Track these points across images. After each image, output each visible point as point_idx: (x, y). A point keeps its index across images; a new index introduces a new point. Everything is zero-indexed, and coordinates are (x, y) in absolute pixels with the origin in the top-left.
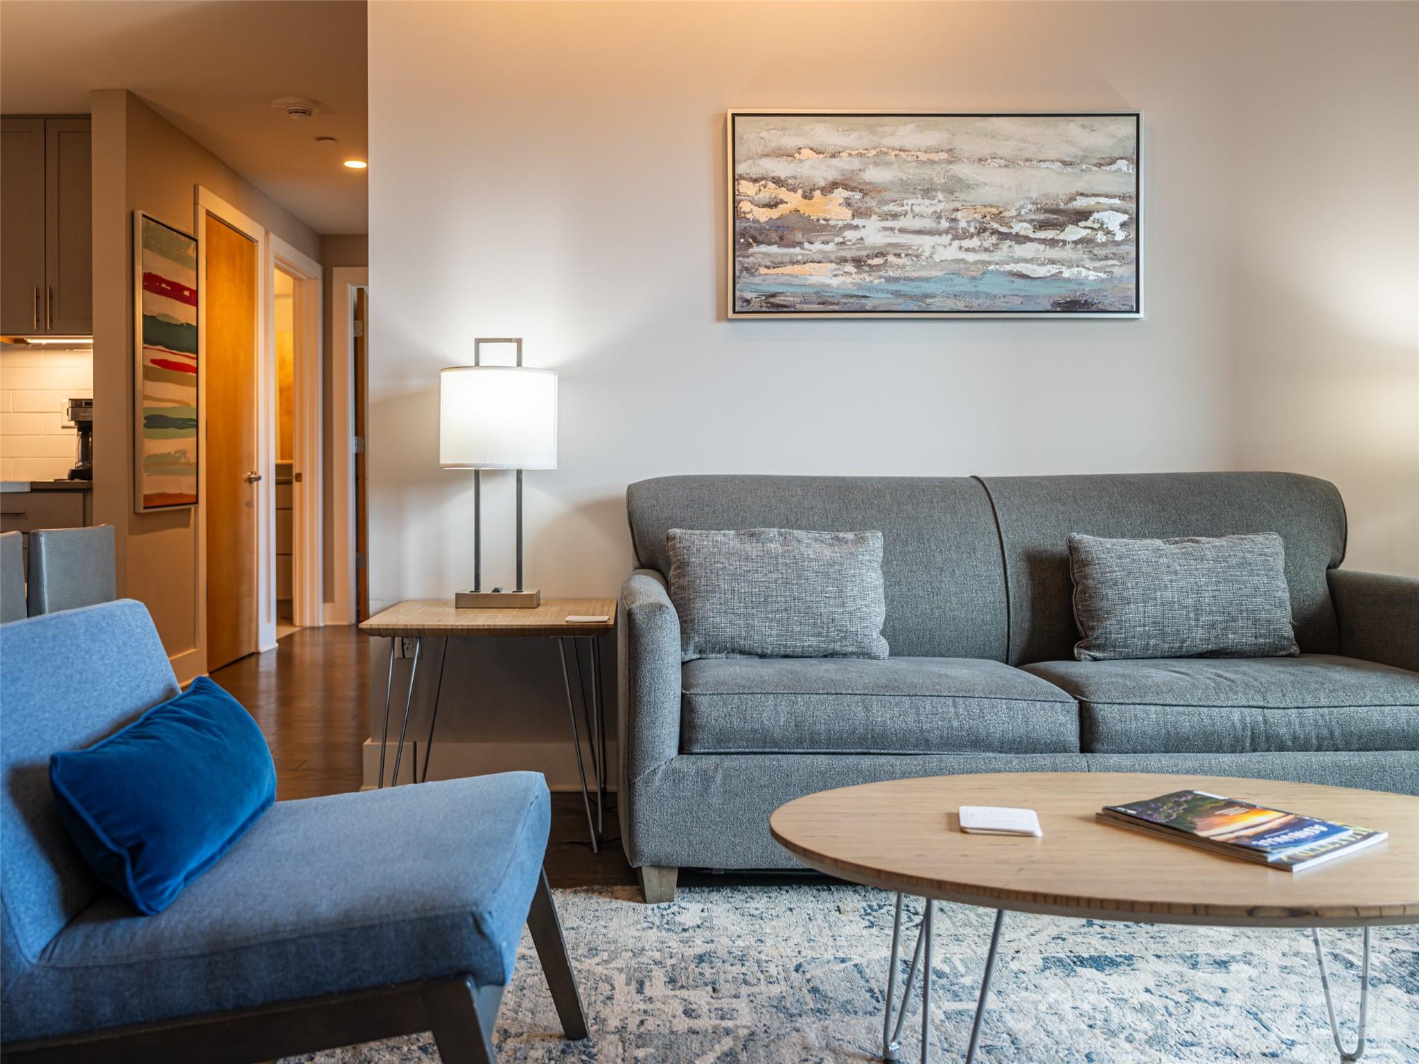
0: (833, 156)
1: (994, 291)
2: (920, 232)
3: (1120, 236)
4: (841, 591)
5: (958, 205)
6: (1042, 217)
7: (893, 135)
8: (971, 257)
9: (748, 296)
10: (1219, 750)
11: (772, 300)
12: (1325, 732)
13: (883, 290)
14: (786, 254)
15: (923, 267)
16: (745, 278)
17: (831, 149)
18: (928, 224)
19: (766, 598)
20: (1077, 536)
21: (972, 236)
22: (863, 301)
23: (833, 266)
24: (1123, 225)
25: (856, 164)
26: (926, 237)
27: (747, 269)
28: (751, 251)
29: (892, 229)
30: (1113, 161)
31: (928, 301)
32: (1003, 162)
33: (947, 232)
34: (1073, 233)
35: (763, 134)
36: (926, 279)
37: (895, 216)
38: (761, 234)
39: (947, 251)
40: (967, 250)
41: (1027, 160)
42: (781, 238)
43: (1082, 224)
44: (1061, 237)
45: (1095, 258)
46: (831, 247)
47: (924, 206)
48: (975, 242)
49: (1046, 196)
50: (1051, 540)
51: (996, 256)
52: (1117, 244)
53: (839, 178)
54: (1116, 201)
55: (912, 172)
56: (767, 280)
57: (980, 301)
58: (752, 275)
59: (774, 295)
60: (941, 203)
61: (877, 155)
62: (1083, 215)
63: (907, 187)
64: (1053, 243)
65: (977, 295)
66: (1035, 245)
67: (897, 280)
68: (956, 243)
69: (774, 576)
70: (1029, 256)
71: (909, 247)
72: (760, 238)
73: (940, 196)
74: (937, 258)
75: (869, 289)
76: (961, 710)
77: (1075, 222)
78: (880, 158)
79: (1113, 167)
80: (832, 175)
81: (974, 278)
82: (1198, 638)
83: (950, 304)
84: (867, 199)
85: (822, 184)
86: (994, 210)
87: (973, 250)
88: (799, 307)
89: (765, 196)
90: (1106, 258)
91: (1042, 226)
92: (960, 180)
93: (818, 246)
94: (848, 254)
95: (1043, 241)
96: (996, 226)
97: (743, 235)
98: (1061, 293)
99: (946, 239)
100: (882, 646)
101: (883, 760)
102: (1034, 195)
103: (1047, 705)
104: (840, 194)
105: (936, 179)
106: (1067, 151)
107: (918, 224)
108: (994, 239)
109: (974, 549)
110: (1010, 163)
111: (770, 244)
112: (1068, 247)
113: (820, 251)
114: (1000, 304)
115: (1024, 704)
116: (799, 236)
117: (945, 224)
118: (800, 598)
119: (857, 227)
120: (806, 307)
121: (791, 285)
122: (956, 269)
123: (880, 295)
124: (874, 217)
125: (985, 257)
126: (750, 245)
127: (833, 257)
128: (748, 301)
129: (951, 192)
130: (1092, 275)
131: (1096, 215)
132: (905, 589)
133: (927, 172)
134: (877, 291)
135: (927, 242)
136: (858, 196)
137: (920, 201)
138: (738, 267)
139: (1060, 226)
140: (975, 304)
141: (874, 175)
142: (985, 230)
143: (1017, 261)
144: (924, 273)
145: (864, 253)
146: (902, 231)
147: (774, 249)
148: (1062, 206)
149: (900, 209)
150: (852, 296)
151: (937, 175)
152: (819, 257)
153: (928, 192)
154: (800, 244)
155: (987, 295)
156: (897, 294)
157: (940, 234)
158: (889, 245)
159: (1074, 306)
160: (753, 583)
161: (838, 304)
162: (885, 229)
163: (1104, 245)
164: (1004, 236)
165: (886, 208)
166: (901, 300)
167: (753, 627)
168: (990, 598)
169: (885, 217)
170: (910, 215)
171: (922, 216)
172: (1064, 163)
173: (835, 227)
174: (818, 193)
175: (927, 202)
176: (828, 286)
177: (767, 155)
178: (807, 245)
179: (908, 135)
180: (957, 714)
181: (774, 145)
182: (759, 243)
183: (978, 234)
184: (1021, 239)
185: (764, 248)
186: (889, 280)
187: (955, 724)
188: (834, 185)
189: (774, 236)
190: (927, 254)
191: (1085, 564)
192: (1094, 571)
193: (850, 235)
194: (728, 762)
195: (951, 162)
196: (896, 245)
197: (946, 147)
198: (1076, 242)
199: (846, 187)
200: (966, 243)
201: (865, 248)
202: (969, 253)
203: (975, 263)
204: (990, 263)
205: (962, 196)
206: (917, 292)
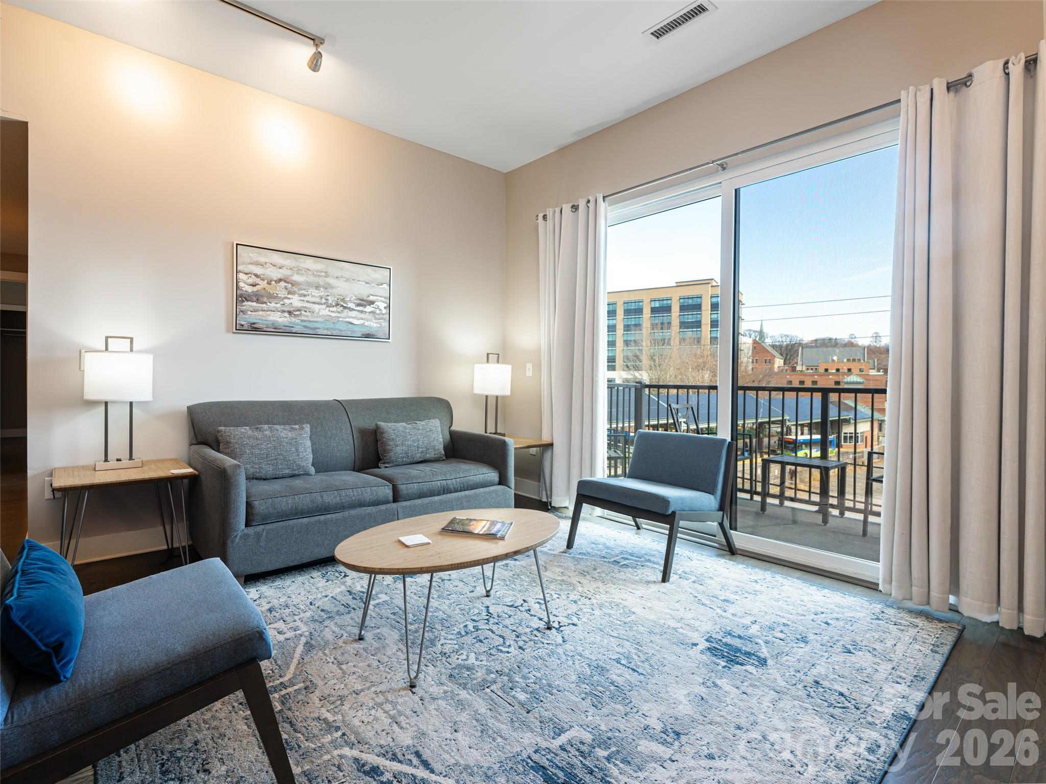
0: (280, 268)
1: (341, 328)
2: (314, 303)
3: (384, 311)
4: (297, 450)
5: (329, 294)
6: (358, 302)
7: (304, 262)
8: (333, 315)
9: (243, 323)
10: (434, 495)
11: (253, 326)
12: (462, 486)
13: (300, 325)
14: (259, 307)
15: (315, 317)
16: (241, 315)
17: (279, 265)
18: (317, 300)
19: (267, 455)
20: (379, 423)
21: (333, 307)
22: (292, 328)
23: (280, 313)
24: (385, 308)
25: (289, 272)
26: (317, 305)
27: (242, 311)
28: (244, 304)
29: (303, 301)
30: (382, 285)
31: (317, 330)
32: (345, 279)
33: (324, 304)
34: (369, 309)
35: (250, 254)
36: (316, 322)
37: (305, 296)
38: (249, 297)
39: (325, 311)
40: (332, 312)
41: (354, 280)
42: (258, 300)
43: (372, 306)
44: (365, 310)
45: (376, 319)
46: (278, 305)
47: (315, 292)
48: (334, 309)
49: (360, 294)
50: (368, 423)
51: (342, 315)
52: (383, 314)
53: (282, 277)
54: (383, 299)
55: (312, 279)
56: (251, 317)
57: (337, 332)
58: (245, 314)
59: (254, 324)
60: (322, 292)
61: (298, 270)
62: (372, 303)
63: (309, 285)
64: (362, 312)
65: (335, 329)
66: (356, 312)
67: (305, 321)
68: (328, 308)
69: (270, 446)
70: (354, 316)
71: (310, 308)
72: (248, 299)
73: (322, 289)
74: (321, 314)
75: (294, 324)
76: (355, 493)
77: (370, 305)
78: (299, 271)
79: (382, 286)
80: (279, 276)
81: (334, 323)
82: (418, 457)
83: (325, 332)
84: (293, 287)
85: (275, 279)
86: (342, 298)
87: (334, 312)
88: (265, 329)
89: (251, 281)
90: (380, 319)
91: (358, 305)
92: (329, 284)
93: (273, 305)
94: (286, 309)
95: (359, 311)
96: (342, 303)
97: (241, 297)
98: (365, 331)
99: (324, 307)
100: (312, 470)
101: (328, 516)
102: (356, 293)
103: (382, 487)
104: (283, 284)
105: (320, 283)
106: (368, 279)
107: (313, 300)
108: (341, 308)
109: (342, 429)
110: (347, 280)
111: (252, 302)
112: (367, 314)
113: (274, 307)
114: (343, 333)
115: (375, 488)
116: (265, 300)
117: (323, 301)
118: (281, 455)
119: (289, 298)
120: (268, 330)
121: (262, 320)
122: (328, 319)
123: (298, 327)
124: (296, 295)
125: (338, 315)
126: (243, 301)
127: (279, 310)
128: (243, 325)
129: (326, 289)
130: (375, 325)
131: (376, 303)
132: (317, 446)
133: (316, 280)
134: (297, 325)
135: (317, 307)
136: (290, 286)
137: (314, 290)
138: (238, 310)
139: (364, 306)
140: (335, 333)
141: (296, 278)
142: (338, 305)
143: (349, 318)
144: (316, 319)
145: (292, 309)
146: (307, 302)
147: (254, 304)
148: (365, 298)
149: (307, 293)
150: (287, 326)
151: (321, 281)
152: (273, 309)
153: (317, 287)
154: (265, 303)
155: (339, 330)
156: (305, 327)
157: (322, 304)
158: (302, 307)
159: (368, 336)
160: (261, 449)
161: (281, 329)
162: (301, 300)
163: (379, 314)
164: (345, 308)
165: (301, 292)
166: (306, 329)
167: (262, 468)
168: (348, 447)
169: (301, 295)
170: (310, 296)
171: (315, 297)
172: (366, 283)
173: (280, 297)
174: (273, 282)
175: (317, 291)
176: (277, 321)
177: (252, 264)
178: (268, 304)
179: (309, 263)
180: (354, 495)
181: (255, 260)
182: (248, 301)
183: (336, 306)
184: (351, 309)
185: (250, 303)
186: (302, 321)
187: (354, 498)
188: (280, 280)
189: (255, 299)
190: (317, 312)
191: (382, 433)
192: (386, 435)
193: (286, 301)
194: (268, 527)
195: (326, 277)
196: (305, 307)
197: (325, 271)
198: (370, 312)
199: (285, 281)
200: (332, 309)
201: (293, 307)
202: (333, 312)
203: (335, 317)
204: (340, 317)
205: (330, 291)
206: (313, 326)
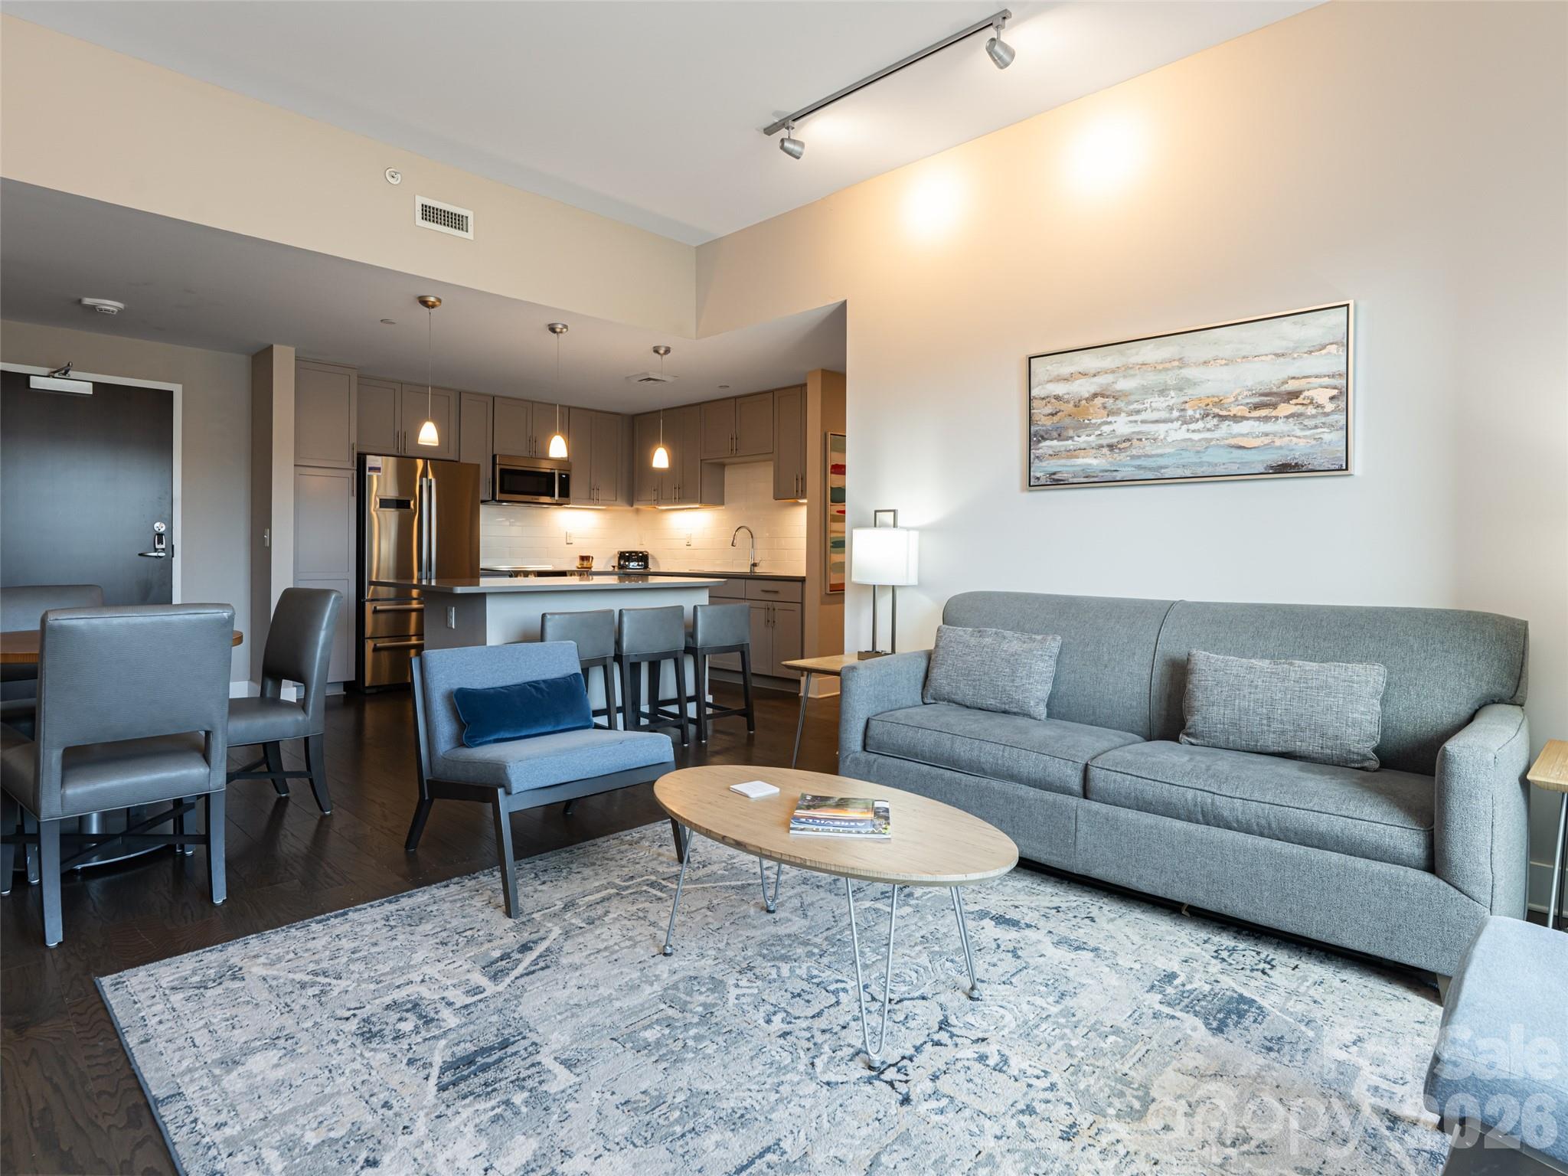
0: (1095, 375)
1: (1216, 461)
2: (1156, 422)
3: (1330, 407)
5: (1186, 399)
6: (1257, 400)
7: (1137, 354)
8: (1196, 436)
9: (1038, 475)
10: (1178, 817)
11: (1053, 477)
13: (1128, 466)
14: (1062, 446)
15: (1159, 447)
16: (1036, 464)
17: (1093, 371)
18: (1164, 415)
21: (1198, 420)
22: (1115, 474)
23: (1094, 451)
24: (1332, 398)
25: (1108, 379)
26: (1162, 425)
27: (1038, 457)
28: (1041, 445)
29: (1136, 422)
30: (1323, 347)
31: (1163, 471)
32: (1224, 362)
33: (1177, 419)
34: (1284, 409)
35: (1049, 368)
36: (1161, 455)
37: (1138, 412)
38: (1047, 433)
39: (1177, 433)
40: (1194, 431)
41: (1244, 357)
42: (1059, 435)
43: (1294, 401)
44: (1274, 413)
45: (1306, 428)
46: (1093, 438)
47: (1160, 402)
48: (1200, 425)
49: (1260, 383)
51: (1217, 434)
52: (1326, 415)
53: (1098, 390)
54: (1326, 381)
55: (1151, 379)
56: (1051, 465)
57: (1204, 468)
58: (1041, 461)
59: (1054, 474)
60: (1174, 398)
61: (1126, 369)
62: (1295, 394)
63: (1146, 390)
64: (1266, 419)
65: (1201, 464)
66: (1251, 422)
67: (1139, 457)
68: (1185, 427)
70: (1245, 431)
71: (1148, 433)
72: (1046, 436)
73: (1172, 393)
74: (1169, 440)
75: (1119, 466)
77: (1288, 401)
78: (1126, 370)
79: (1323, 352)
80: (1093, 389)
81: (1198, 452)
83: (1179, 473)
84: (1117, 402)
85: (1087, 395)
86: (1216, 399)
87: (1199, 431)
88: (1071, 481)
89: (1049, 410)
90: (1316, 427)
91: (1257, 407)
92: (1188, 380)
93: (1083, 438)
94: (1105, 442)
95: (1258, 419)
96: (1216, 410)
97: (1035, 436)
98: (1276, 458)
99: (1177, 424)
100: (1041, 711)
102: (1249, 384)
103: (1062, 761)
104: (1099, 401)
105: (1169, 382)
106: (1279, 346)
107: (1155, 416)
108: (1215, 421)
109: (1134, 654)
110: (1229, 362)
111: (1052, 440)
112: (1280, 421)
113: (1085, 442)
114: (1220, 470)
115: (1048, 758)
116: (1071, 433)
117: (1176, 414)
119: (1111, 423)
120: (1075, 480)
121: (1066, 466)
122: (1184, 446)
123: (1127, 469)
124: (1123, 414)
125: (1208, 435)
126: (1039, 442)
127: (1094, 445)
128: (1038, 478)
129: (1181, 390)
130: (1302, 442)
131: (1306, 394)
132: (1078, 676)
133: (1162, 377)
134: (1125, 466)
135: (1162, 428)
136: (1111, 401)
137: (1157, 399)
138: (1032, 456)
139: (1274, 406)
140: (1200, 471)
141: (1123, 385)
142: (1208, 415)
143: (1234, 436)
144: (1159, 451)
145: (1115, 440)
146: (1143, 422)
147: (1055, 443)
148: (1275, 390)
149: (1142, 406)
150: (1107, 471)
151: (1170, 378)
152: (1083, 446)
153: (1163, 392)
154: (1071, 438)
155: (1209, 464)
156: (1139, 467)
157: (1172, 422)
158: (1134, 433)
159: (1284, 469)
161: (1096, 477)
162: (1131, 422)
163: (1314, 416)
164: (1223, 418)
165: (1132, 407)
166: (1142, 472)
168: (1137, 689)
169: (1130, 414)
170: (1149, 410)
171: (1159, 410)
172: (1275, 355)
173: (1095, 424)
174: (1084, 402)
175: (1162, 399)
176: (1090, 465)
177: (1051, 381)
178: (1076, 438)
179: (1148, 353)
180: (1003, 755)
181: (1056, 373)
182: (1044, 439)
183: (1203, 418)
184: (1236, 419)
185: (1048, 443)
186: (1133, 457)
187: (1000, 762)
188: (1095, 395)
189: (1055, 434)
190: (1162, 437)
193: (1106, 429)
194: (881, 759)
195: (1181, 368)
196: (1139, 433)
197: (1177, 357)
198: (1287, 417)
199: (1103, 396)
200: (1193, 426)
201: (1116, 437)
202: (1197, 433)
203: (1200, 440)
204: (1212, 439)
205: (1190, 392)
206: (1153, 465)
